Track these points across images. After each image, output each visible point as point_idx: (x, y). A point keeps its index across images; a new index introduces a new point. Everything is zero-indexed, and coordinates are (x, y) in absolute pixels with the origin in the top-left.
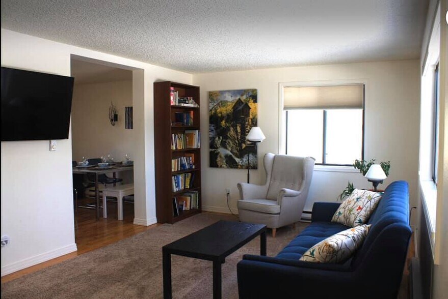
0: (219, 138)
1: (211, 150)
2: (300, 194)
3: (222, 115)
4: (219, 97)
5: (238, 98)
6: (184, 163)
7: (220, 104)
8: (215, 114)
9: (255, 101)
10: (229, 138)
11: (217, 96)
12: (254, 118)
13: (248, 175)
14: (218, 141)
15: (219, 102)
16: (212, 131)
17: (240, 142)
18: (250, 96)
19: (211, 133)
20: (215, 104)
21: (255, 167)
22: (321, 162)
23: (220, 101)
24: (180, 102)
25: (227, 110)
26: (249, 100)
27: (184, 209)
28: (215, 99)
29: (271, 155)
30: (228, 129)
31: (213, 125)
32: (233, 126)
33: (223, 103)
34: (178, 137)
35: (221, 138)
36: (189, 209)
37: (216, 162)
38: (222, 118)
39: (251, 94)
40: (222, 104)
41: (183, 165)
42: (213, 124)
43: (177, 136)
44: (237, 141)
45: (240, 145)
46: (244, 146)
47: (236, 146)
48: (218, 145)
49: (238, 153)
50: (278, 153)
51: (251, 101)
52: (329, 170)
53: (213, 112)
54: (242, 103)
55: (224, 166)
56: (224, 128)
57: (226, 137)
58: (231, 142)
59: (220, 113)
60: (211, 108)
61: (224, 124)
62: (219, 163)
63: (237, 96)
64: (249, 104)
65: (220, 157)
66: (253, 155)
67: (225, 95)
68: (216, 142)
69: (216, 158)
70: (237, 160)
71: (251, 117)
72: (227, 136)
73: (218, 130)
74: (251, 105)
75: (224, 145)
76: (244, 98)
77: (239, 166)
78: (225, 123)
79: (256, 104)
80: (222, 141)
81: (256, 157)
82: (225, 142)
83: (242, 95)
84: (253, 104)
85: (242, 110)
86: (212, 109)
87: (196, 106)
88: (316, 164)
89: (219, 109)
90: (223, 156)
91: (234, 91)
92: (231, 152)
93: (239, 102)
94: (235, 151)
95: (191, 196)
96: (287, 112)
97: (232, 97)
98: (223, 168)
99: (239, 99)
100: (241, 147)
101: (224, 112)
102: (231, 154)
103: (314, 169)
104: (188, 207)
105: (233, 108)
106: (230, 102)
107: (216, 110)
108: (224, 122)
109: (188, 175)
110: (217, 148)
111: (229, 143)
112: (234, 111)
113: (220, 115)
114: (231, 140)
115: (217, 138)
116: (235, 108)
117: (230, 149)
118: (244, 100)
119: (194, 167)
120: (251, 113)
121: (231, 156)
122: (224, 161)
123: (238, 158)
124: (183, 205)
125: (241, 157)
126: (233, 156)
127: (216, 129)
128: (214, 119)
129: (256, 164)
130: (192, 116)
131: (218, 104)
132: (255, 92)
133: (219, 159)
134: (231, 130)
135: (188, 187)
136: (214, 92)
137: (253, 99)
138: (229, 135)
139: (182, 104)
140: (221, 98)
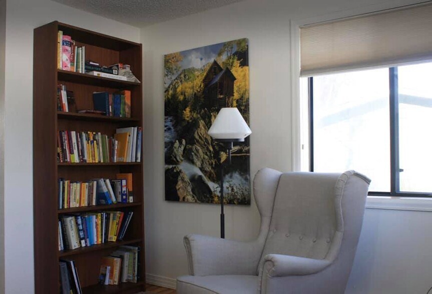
0: (181, 143)
1: (167, 166)
2: (329, 266)
3: (185, 98)
4: (179, 64)
5: (212, 61)
6: (105, 190)
7: (182, 76)
8: (174, 96)
9: (244, 62)
10: (198, 141)
11: (177, 61)
12: (242, 98)
13: (222, 216)
14: (179, 150)
15: (179, 73)
16: (169, 129)
17: (217, 148)
18: (234, 55)
19: (167, 134)
20: (174, 78)
21: (245, 202)
22: (388, 189)
23: (181, 70)
24: (89, 68)
25: (193, 87)
26: (233, 62)
27: (107, 283)
28: (174, 67)
29: (272, 173)
30: (194, 124)
31: (170, 118)
32: (204, 119)
33: (187, 74)
34: (88, 139)
35: (184, 142)
36: (116, 283)
37: (176, 191)
38: (185, 103)
39: (235, 49)
40: (185, 76)
41: (101, 196)
42: (170, 116)
43: (84, 135)
44: (211, 149)
45: (217, 155)
46: (224, 156)
47: (210, 158)
48: (180, 157)
49: (212, 171)
50: (292, 170)
51: (237, 63)
52: (403, 208)
53: (171, 92)
54: (221, 70)
55: (190, 198)
56: (188, 122)
57: (191, 141)
58: (200, 151)
59: (182, 94)
60: (167, 86)
61: (189, 114)
62: (181, 193)
63: (209, 57)
64: (233, 71)
65: (183, 180)
66: (241, 175)
67: (190, 58)
68: (175, 150)
69: (176, 182)
70: (212, 186)
71: (236, 96)
72: (194, 138)
73: (179, 128)
74: (237, 71)
75: (188, 156)
76: (223, 59)
77: (216, 199)
78: (190, 111)
79: (246, 68)
80: (185, 149)
81: (246, 179)
82: (191, 150)
83: (220, 54)
84: (240, 69)
85: (221, 84)
86: (169, 87)
87: (133, 79)
88: (371, 194)
89: (181, 86)
90: (187, 179)
91: (206, 48)
92: (202, 169)
93: (215, 68)
94: (208, 168)
95: (122, 258)
96: (312, 79)
97: (201, 59)
98: (188, 202)
99: (215, 63)
100: (220, 159)
101: (189, 92)
102: (200, 173)
103: (367, 205)
104: (116, 279)
105: (204, 81)
106: (198, 70)
107: (175, 89)
108: (188, 109)
109: (114, 215)
110: (177, 163)
111: (197, 151)
112: (206, 86)
113: (181, 98)
114: (201, 146)
115: (177, 144)
116: (207, 80)
117: (199, 163)
118: (223, 63)
119: (131, 199)
120: (235, 88)
121: (200, 176)
122: (189, 189)
123: (213, 181)
124: (104, 276)
125: (218, 179)
126: (205, 179)
127: (175, 126)
128: (173, 107)
129: (246, 193)
130: (128, 102)
131: (179, 78)
132: (243, 45)
133: (180, 184)
134: (201, 126)
135: (114, 240)
136: (171, 54)
137: (239, 59)
138: (197, 137)
139: (95, 73)
140: (184, 65)
